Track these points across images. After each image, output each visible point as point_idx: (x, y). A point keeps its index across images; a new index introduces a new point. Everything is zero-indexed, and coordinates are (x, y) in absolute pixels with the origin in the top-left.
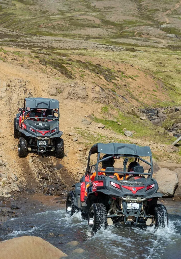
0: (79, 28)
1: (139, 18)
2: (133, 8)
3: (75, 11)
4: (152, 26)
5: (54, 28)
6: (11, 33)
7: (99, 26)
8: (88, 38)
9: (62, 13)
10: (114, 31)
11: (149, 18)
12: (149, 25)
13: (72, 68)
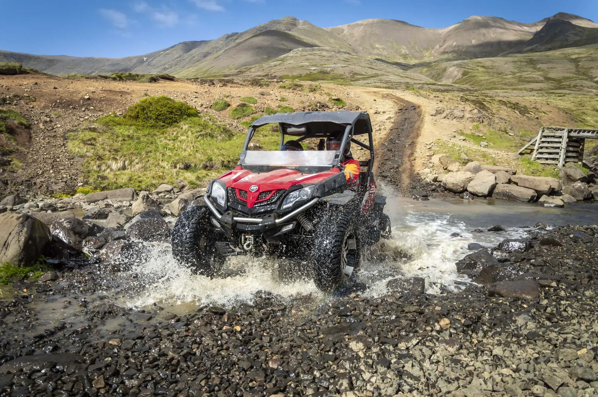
0: (525, 83)
1: (576, 74)
2: (572, 67)
3: (523, 72)
4: (586, 80)
5: (505, 84)
6: (472, 89)
7: (542, 82)
8: (532, 90)
9: (514, 73)
10: (553, 85)
11: (584, 74)
12: (584, 79)
13: (491, 105)
